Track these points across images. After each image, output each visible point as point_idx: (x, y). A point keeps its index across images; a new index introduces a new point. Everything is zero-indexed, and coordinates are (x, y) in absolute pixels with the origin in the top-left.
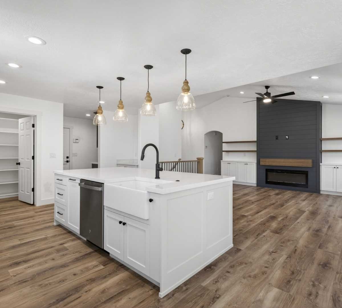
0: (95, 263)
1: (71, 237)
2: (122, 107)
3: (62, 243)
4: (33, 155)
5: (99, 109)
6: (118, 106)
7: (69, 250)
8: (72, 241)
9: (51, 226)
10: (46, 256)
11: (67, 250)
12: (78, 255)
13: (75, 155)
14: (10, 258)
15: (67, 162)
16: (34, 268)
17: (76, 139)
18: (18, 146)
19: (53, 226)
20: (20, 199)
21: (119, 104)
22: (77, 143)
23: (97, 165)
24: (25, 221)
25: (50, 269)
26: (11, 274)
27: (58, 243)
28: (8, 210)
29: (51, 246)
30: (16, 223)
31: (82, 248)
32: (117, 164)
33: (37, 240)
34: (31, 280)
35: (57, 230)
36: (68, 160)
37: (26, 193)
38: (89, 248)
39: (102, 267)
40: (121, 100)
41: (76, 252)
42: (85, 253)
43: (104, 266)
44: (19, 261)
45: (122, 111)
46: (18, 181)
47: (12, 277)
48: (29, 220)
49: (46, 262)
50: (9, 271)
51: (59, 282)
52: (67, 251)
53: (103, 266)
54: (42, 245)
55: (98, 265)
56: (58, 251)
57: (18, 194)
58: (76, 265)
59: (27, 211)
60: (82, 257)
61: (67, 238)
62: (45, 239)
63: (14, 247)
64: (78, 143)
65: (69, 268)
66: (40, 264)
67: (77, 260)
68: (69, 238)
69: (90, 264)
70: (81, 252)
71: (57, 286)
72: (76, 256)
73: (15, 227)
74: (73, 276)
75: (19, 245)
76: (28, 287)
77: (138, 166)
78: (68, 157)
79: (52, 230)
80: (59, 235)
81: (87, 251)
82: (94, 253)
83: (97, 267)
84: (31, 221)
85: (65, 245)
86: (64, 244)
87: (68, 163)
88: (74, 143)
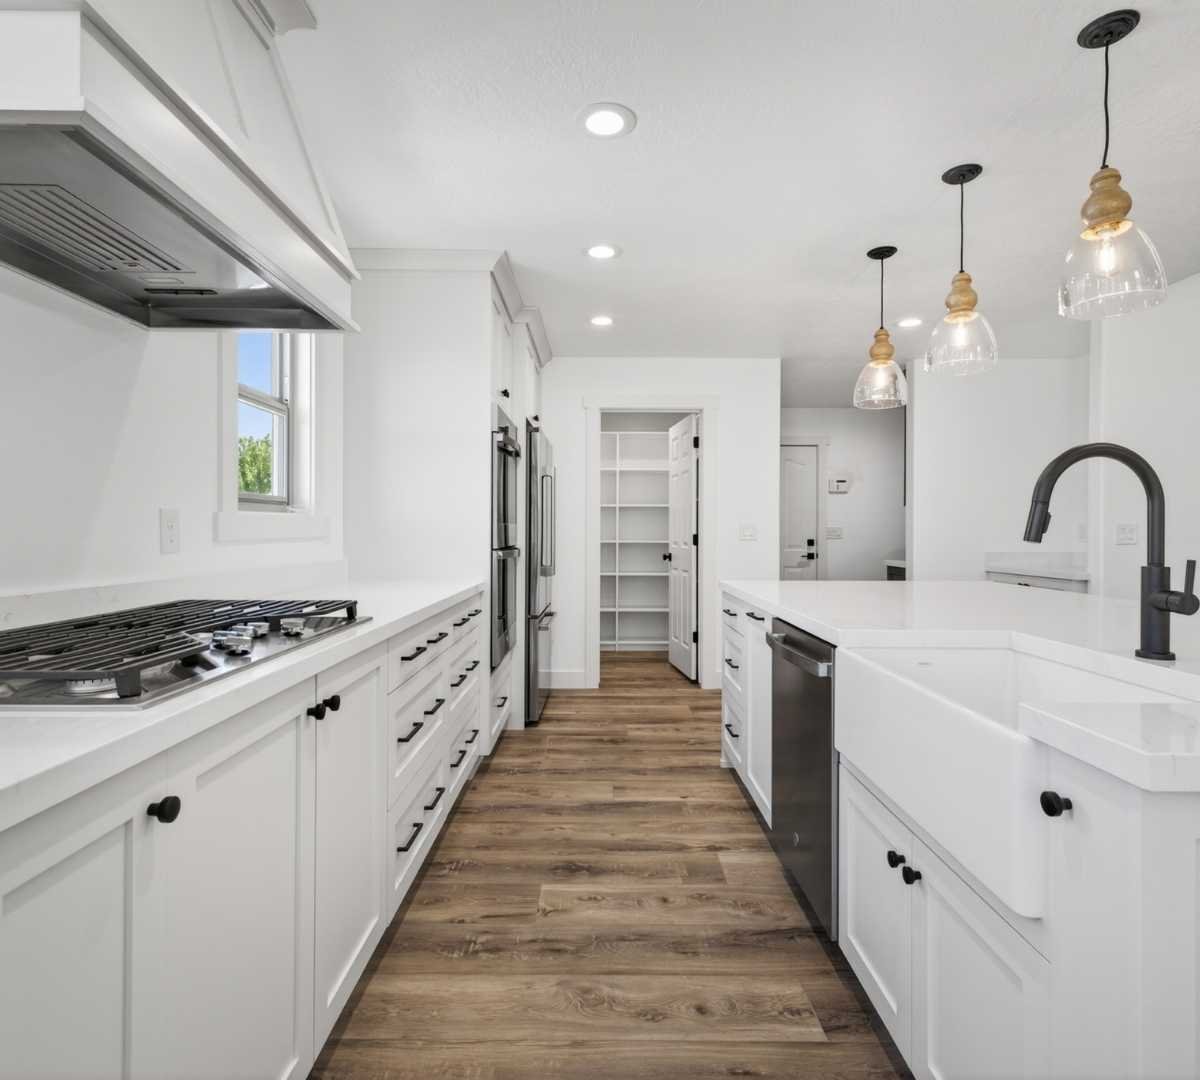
0: (793, 991)
1: (753, 832)
2: (968, 303)
3: (717, 845)
4: (694, 532)
5: (878, 341)
6: (948, 305)
7: (726, 883)
8: (753, 847)
9: (711, 767)
10: (651, 876)
11: (722, 880)
12: (744, 920)
13: (835, 535)
14: (568, 843)
15: (811, 556)
16: (600, 908)
17: (839, 481)
18: (667, 509)
19: (718, 767)
20: (672, 659)
21: (954, 292)
22: (840, 493)
23: (904, 569)
24: (655, 730)
25: (642, 937)
26: (542, 904)
27: (705, 841)
28: (637, 686)
29: (679, 842)
30: (634, 731)
31: (771, 893)
32: (988, 572)
33: (657, 803)
34: (572, 953)
35: (719, 788)
36: (813, 550)
37: (683, 644)
38: (799, 907)
39: (816, 1033)
40: (962, 271)
41: (746, 905)
42: (772, 926)
43: (827, 1030)
44: (580, 861)
45: (966, 324)
46: (667, 607)
47: (538, 914)
48: (664, 730)
49: (640, 903)
50: (545, 887)
51: (639, 1015)
52: (721, 885)
53: (821, 1030)
54: (656, 831)
55: (806, 1010)
56: (694, 872)
57: (667, 645)
58: (721, 965)
59: (672, 699)
60: (755, 938)
61: (739, 830)
62: (676, 809)
63: (591, 808)
64: (845, 493)
65: (694, 964)
66: (622, 901)
67: (734, 943)
68: (748, 831)
69: (772, 988)
70: (759, 913)
71: (627, 1030)
72: (737, 922)
73: (624, 741)
74: (693, 1010)
75: (605, 804)
76: (553, 979)
77: (1086, 582)
78: (811, 543)
79: (711, 781)
80: (722, 809)
81: (784, 918)
82: (807, 941)
83: (797, 1017)
84: (668, 732)
85: (724, 858)
86: (720, 849)
87: (813, 562)
88: (831, 495)
